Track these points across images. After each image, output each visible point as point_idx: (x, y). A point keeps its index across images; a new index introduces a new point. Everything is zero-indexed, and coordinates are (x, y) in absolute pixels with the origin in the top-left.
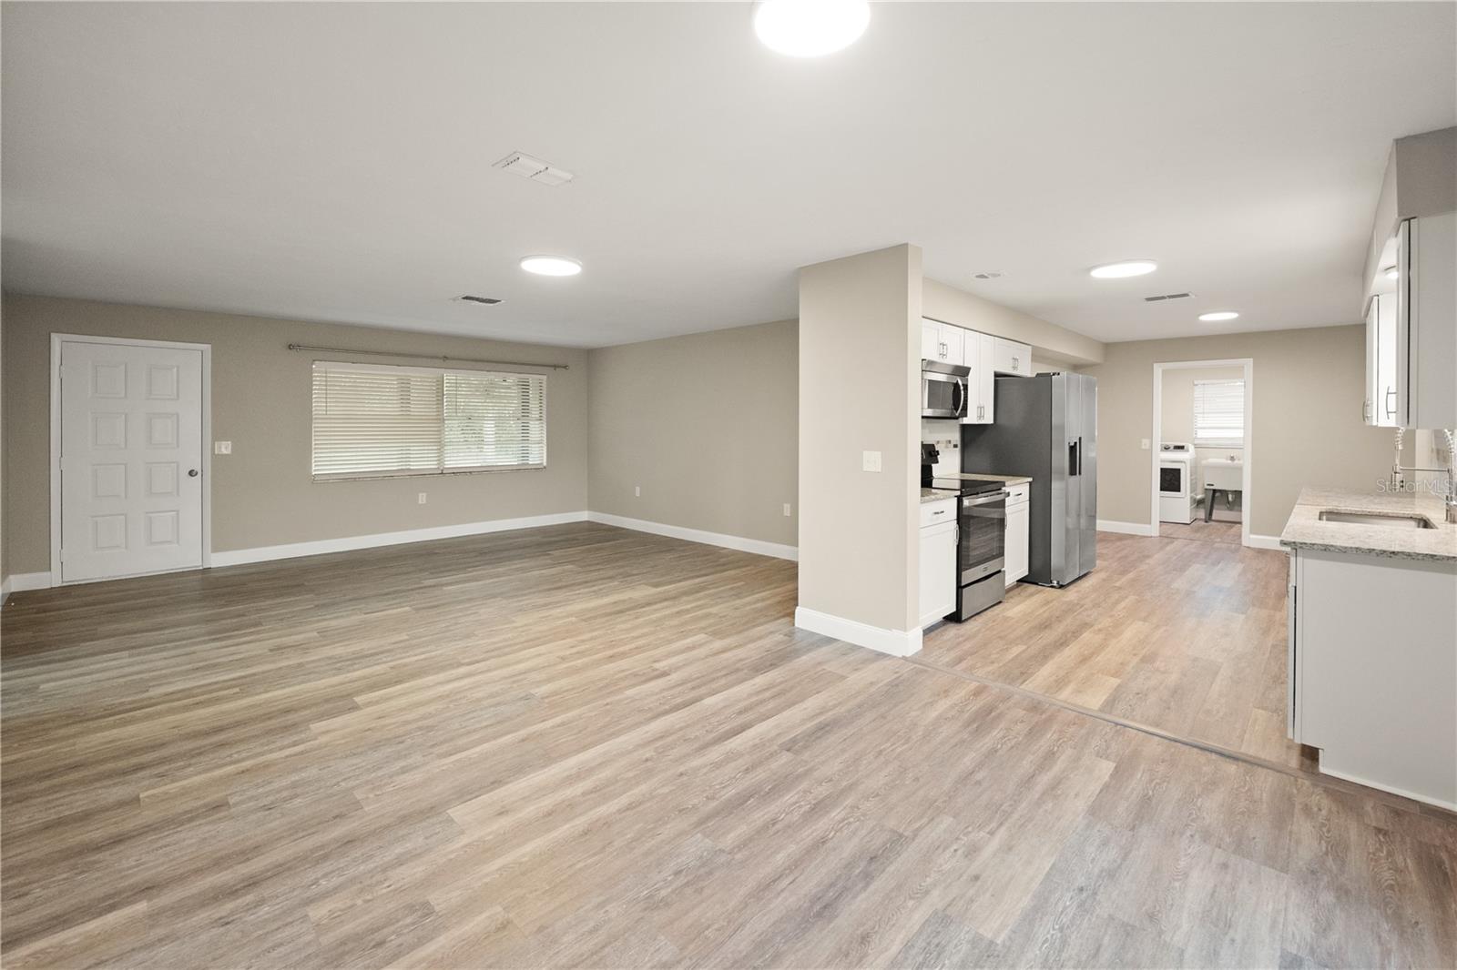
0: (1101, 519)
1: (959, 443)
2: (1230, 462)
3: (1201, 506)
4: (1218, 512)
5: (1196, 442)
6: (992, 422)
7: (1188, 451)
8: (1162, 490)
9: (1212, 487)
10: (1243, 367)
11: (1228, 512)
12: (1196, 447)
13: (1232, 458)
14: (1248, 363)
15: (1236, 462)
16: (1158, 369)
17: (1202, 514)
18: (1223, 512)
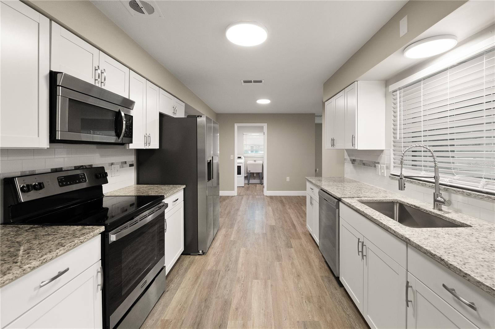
0: (221, 191)
1: (135, 163)
2: (254, 162)
3: (246, 178)
4: (251, 180)
5: (244, 155)
6: (157, 147)
7: (242, 159)
8: (238, 174)
9: (250, 172)
10: (263, 127)
11: (254, 180)
12: (245, 157)
13: (255, 161)
14: (265, 126)
15: (256, 162)
16: (236, 126)
17: (247, 182)
18: (252, 180)
